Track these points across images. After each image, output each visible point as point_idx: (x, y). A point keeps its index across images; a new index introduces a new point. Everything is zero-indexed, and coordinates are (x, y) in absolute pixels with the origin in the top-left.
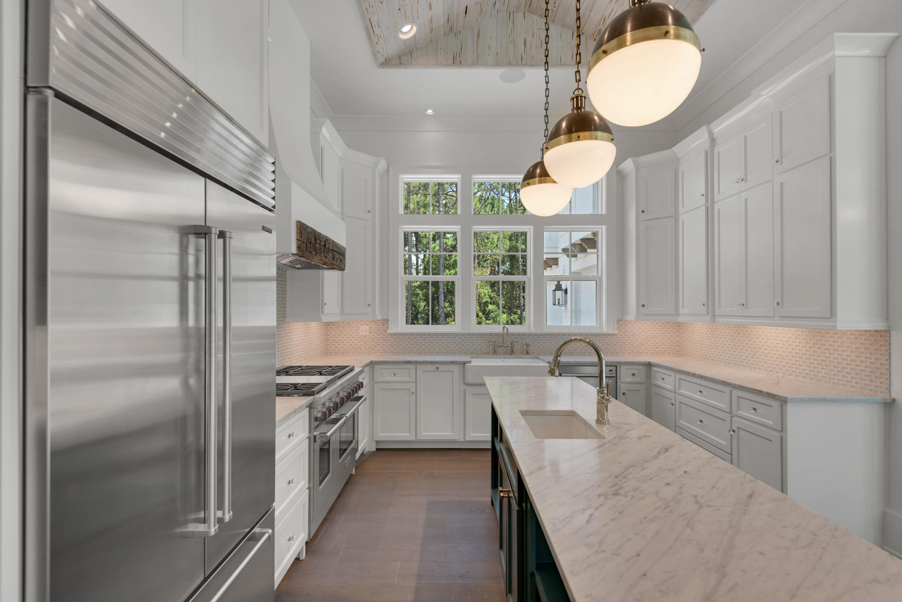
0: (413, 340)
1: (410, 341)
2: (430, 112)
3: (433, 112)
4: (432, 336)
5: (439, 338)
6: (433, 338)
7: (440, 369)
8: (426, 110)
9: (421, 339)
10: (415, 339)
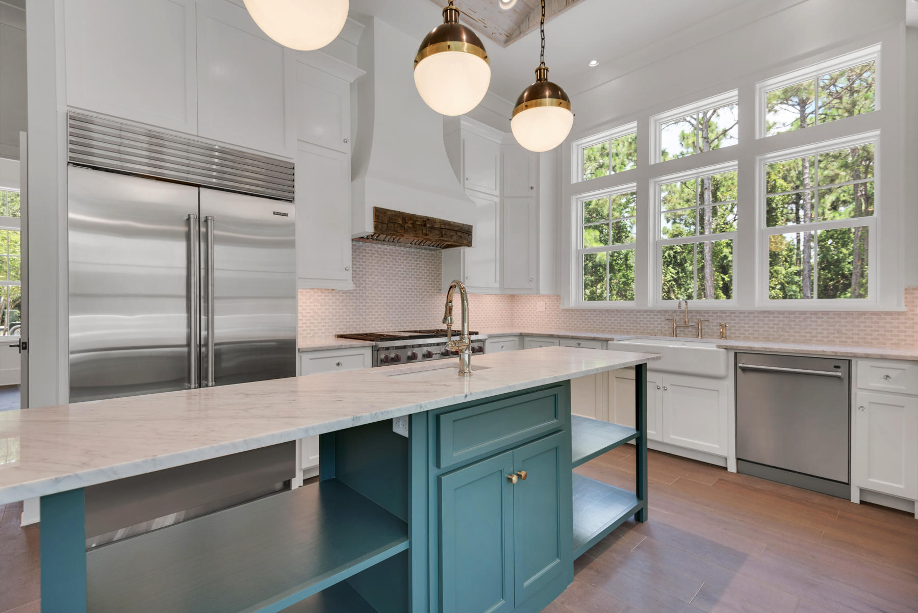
0: (585, 317)
1: (581, 317)
2: (593, 63)
3: (597, 62)
4: (604, 313)
5: (611, 315)
6: (605, 314)
7: (581, 346)
8: (589, 62)
9: (592, 316)
10: (587, 316)
